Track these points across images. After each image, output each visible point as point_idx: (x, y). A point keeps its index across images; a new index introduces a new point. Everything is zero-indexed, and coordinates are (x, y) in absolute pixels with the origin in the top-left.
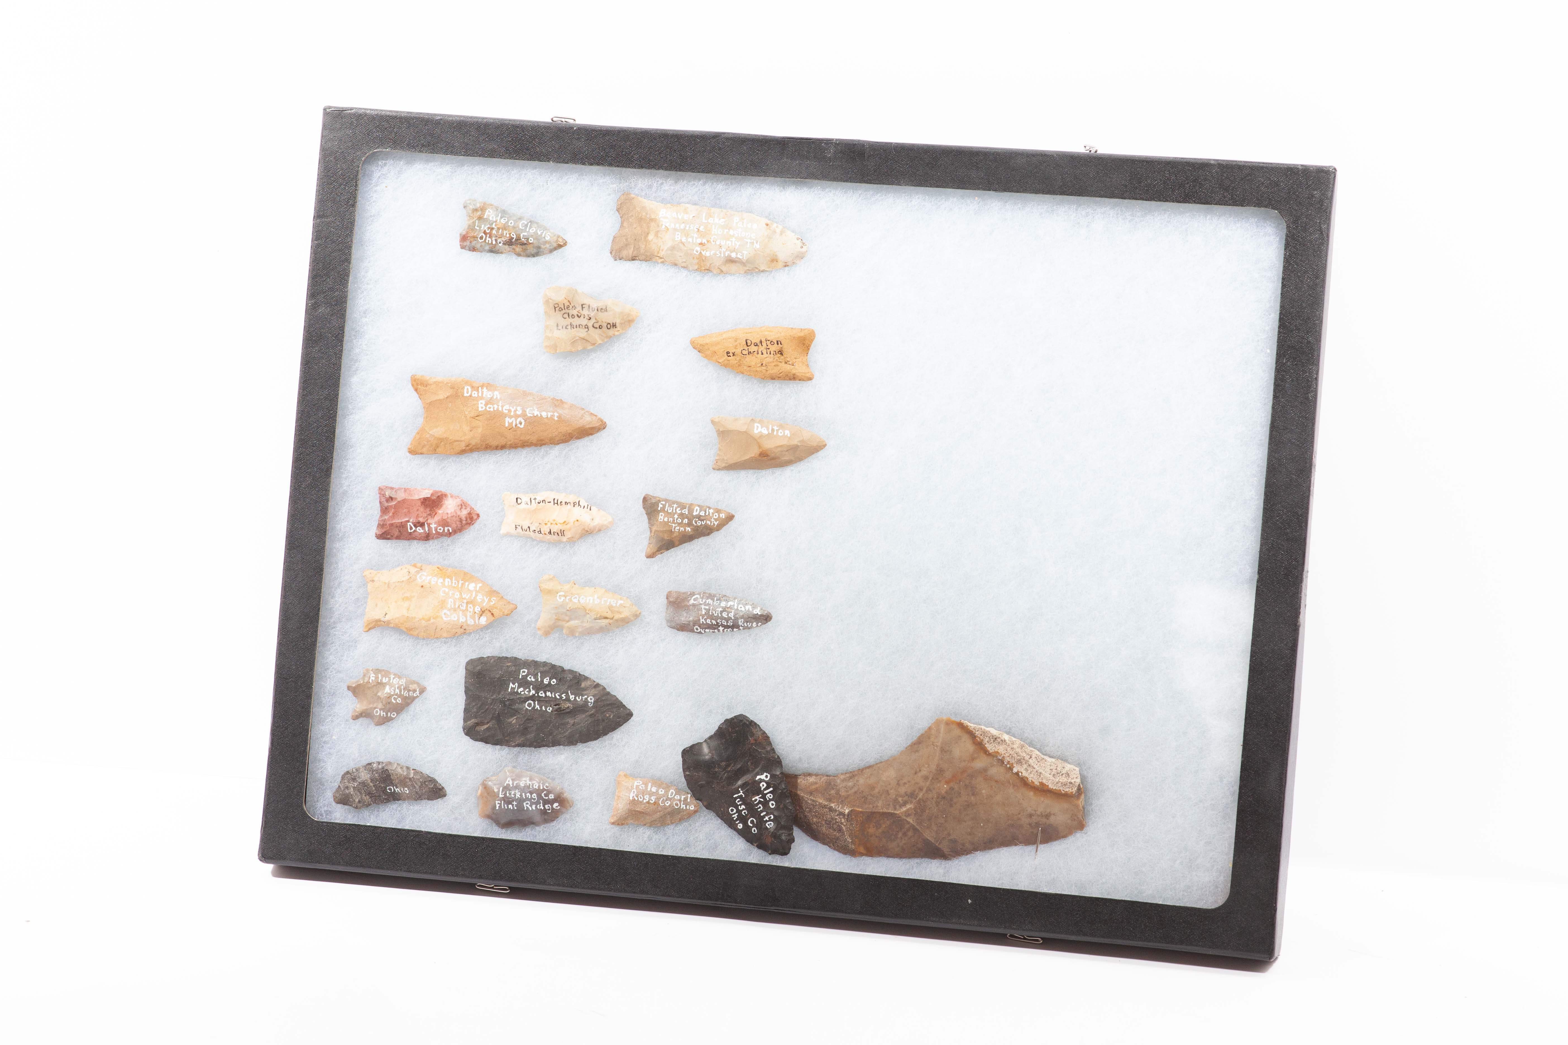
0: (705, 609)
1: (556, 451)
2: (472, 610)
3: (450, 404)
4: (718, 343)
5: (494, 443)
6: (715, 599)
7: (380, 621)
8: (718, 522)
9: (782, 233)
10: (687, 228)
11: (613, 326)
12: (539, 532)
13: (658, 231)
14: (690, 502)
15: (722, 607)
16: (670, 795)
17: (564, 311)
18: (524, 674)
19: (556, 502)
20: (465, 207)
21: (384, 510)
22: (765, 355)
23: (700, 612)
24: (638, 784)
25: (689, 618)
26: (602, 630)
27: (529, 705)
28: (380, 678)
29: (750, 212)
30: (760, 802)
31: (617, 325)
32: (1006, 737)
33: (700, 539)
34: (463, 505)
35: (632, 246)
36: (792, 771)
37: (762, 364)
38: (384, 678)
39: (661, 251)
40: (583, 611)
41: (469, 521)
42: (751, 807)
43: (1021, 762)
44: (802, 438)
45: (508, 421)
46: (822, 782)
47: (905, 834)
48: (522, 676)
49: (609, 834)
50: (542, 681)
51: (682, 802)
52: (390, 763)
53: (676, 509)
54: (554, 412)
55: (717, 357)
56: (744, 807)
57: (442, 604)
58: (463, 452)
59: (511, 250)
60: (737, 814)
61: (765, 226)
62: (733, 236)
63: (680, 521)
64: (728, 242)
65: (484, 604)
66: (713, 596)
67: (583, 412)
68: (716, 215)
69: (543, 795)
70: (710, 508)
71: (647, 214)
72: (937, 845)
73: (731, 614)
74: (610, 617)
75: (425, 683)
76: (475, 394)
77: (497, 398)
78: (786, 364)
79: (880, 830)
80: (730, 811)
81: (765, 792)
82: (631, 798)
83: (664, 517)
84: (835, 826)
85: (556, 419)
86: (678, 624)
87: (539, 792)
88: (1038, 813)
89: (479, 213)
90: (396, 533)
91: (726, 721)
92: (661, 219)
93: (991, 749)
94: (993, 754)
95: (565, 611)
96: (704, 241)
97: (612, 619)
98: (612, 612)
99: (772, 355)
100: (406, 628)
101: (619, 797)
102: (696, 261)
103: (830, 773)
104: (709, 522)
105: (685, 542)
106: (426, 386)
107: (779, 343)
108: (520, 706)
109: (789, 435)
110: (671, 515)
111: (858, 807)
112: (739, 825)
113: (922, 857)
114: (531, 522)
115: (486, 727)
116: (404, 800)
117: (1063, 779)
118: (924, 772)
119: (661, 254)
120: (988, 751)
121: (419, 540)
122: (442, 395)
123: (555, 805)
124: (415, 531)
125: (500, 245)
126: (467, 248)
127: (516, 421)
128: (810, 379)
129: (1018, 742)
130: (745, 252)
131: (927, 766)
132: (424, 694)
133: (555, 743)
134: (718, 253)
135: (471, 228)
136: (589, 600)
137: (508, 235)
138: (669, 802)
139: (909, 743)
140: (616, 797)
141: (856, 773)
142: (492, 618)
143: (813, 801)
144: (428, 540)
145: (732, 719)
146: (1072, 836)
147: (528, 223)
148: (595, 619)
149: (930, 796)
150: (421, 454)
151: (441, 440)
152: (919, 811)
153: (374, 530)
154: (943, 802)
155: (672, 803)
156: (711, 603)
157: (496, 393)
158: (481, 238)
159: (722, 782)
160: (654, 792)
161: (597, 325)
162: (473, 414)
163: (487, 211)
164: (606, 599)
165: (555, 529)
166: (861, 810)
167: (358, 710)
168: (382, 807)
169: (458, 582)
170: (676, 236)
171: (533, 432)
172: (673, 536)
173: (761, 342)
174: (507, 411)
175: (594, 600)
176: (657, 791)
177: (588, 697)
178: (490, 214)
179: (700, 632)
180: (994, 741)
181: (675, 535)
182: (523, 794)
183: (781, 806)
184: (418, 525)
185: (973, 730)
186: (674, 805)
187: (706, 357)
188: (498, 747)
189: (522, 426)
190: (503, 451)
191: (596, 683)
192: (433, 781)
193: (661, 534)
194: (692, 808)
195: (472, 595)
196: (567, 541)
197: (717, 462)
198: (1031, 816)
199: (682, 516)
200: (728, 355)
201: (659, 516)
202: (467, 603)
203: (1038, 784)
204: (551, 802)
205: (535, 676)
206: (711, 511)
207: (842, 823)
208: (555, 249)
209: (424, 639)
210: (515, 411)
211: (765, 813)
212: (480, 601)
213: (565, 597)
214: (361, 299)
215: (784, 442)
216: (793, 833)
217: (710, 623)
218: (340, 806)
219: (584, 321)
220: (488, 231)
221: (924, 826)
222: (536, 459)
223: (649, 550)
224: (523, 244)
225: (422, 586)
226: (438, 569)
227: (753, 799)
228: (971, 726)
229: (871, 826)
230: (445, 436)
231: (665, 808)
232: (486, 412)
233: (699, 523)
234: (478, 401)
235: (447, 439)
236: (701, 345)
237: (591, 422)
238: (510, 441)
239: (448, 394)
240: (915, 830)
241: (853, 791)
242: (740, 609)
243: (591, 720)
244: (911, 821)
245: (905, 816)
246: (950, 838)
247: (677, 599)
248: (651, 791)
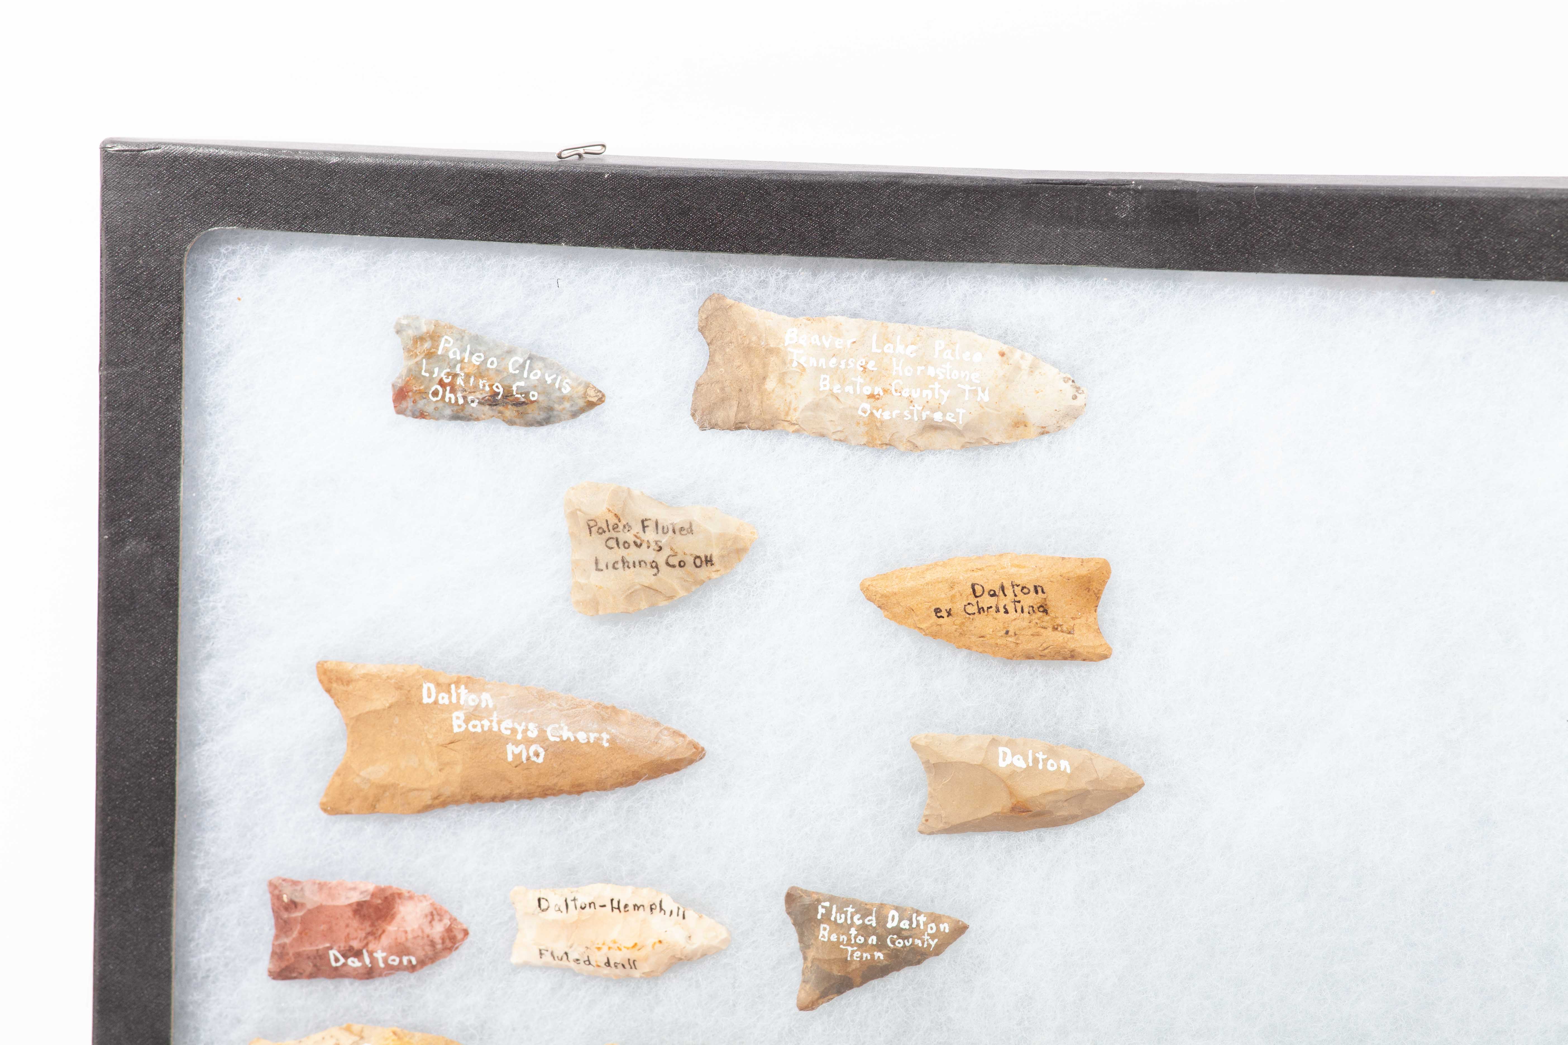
1: (609, 802)
3: (397, 719)
4: (916, 591)
5: (489, 792)
8: (936, 940)
9: (1032, 369)
10: (843, 366)
11: (707, 561)
12: (587, 963)
13: (784, 374)
14: (878, 901)
17: (607, 535)
19: (616, 906)
20: (398, 332)
21: (283, 926)
22: (1012, 614)
29: (966, 330)
31: (714, 559)
33: (903, 972)
34: (435, 912)
35: (735, 403)
37: (1007, 632)
39: (791, 411)
41: (448, 944)
44: (1095, 776)
45: (511, 749)
53: (852, 918)
54: (600, 732)
55: (916, 618)
58: (427, 808)
59: (496, 413)
61: (998, 357)
62: (936, 378)
63: (861, 940)
64: (925, 392)
67: (658, 729)
68: (899, 337)
70: (918, 913)
71: (759, 338)
76: (444, 699)
77: (487, 705)
78: (1056, 632)
83: (830, 933)
85: (606, 745)
89: (427, 345)
90: (309, 967)
92: (789, 349)
96: (878, 390)
99: (1026, 615)
102: (863, 429)
104: (918, 942)
105: (873, 978)
106: (349, 682)
107: (1039, 589)
109: (1068, 771)
110: (844, 927)
114: (569, 944)
119: (794, 416)
121: (354, 978)
122: (380, 701)
124: (344, 965)
125: (474, 405)
126: (408, 412)
127: (528, 751)
128: (1105, 657)
130: (961, 411)
134: (906, 413)
135: (414, 375)
137: (487, 389)
144: (372, 978)
147: (525, 362)
150: (347, 813)
151: (384, 788)
153: (265, 963)
157: (485, 696)
158: (435, 394)
161: (674, 561)
162: (442, 739)
163: (443, 340)
165: (617, 957)
170: (821, 383)
171: (563, 772)
172: (850, 970)
173: (1003, 588)
174: (508, 732)
178: (447, 346)
181: (853, 967)
184: (349, 954)
187: (894, 617)
189: (540, 760)
190: (507, 804)
193: (826, 966)
196: (641, 977)
197: (927, 820)
199: (865, 930)
200: (939, 615)
201: (819, 930)
206: (922, 919)
208: (582, 410)
210: (526, 731)
214: (206, 518)
215: (1061, 785)
219: (648, 555)
220: (447, 381)
222: (572, 818)
223: (802, 993)
224: (518, 404)
226: (394, 1037)
230: (390, 779)
232: (467, 735)
233: (900, 943)
234: (451, 712)
235: (394, 786)
236: (882, 596)
237: (675, 750)
238: (519, 788)
239: (392, 700)
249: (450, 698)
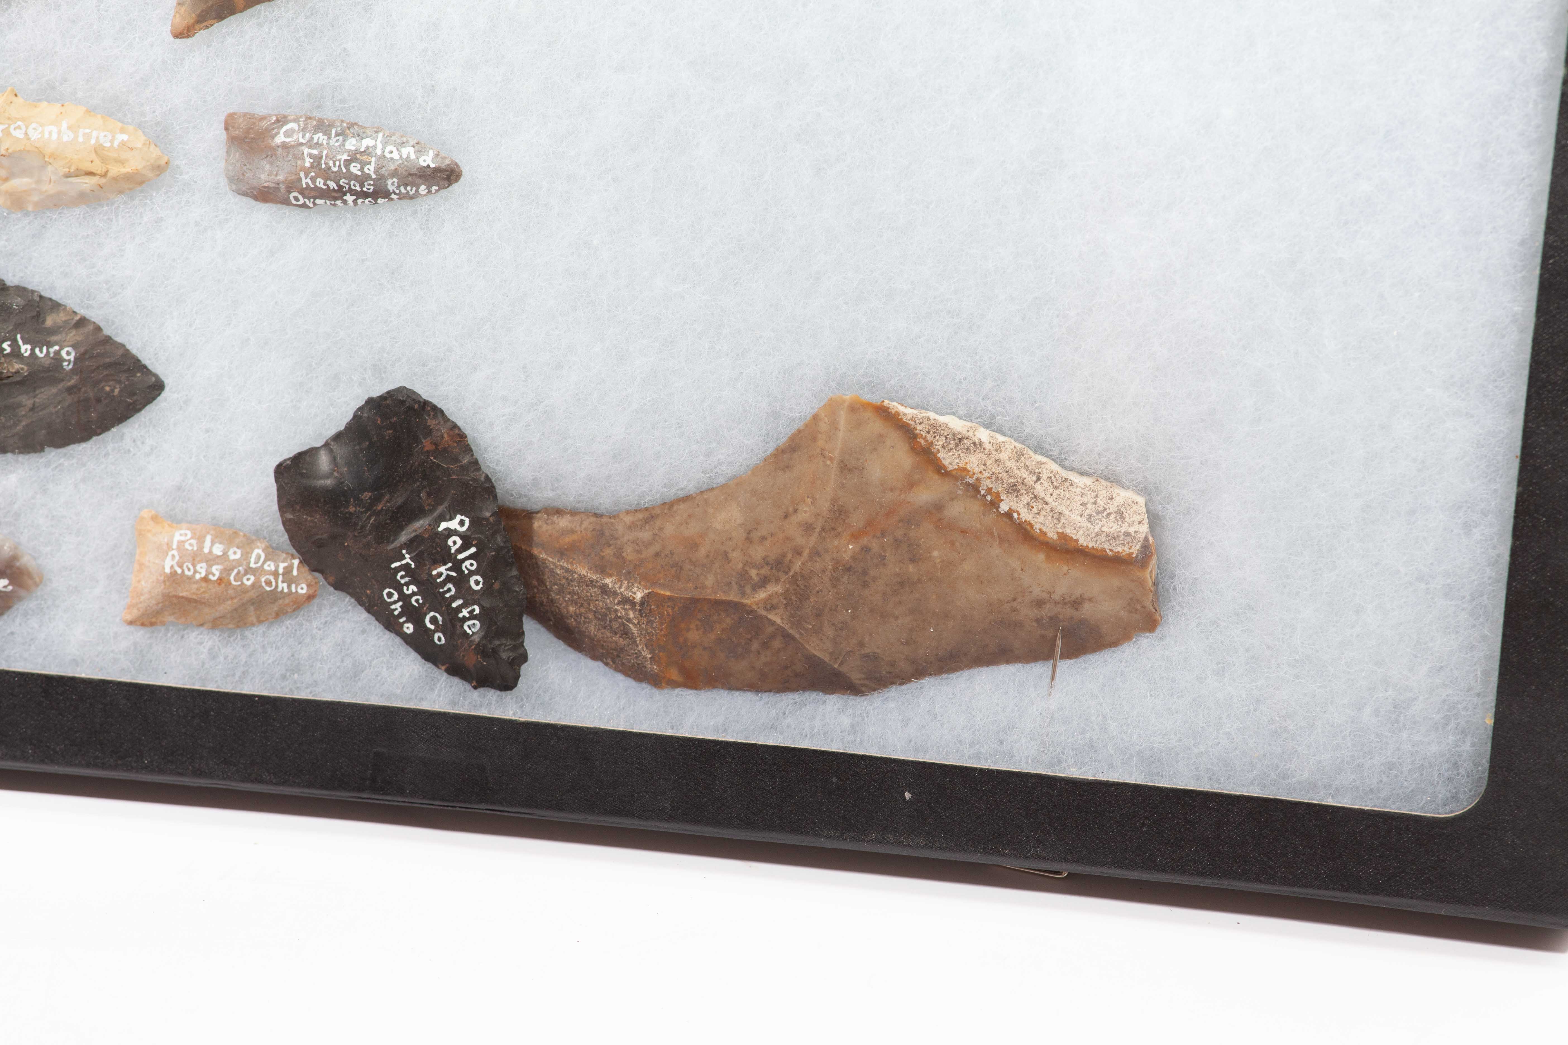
0: (311, 156)
6: (333, 131)
15: (349, 151)
16: (253, 560)
23: (299, 162)
24: (183, 538)
25: (276, 175)
26: (83, 198)
30: (449, 579)
32: (983, 435)
36: (520, 503)
42: (429, 587)
43: (1017, 491)
46: (586, 529)
47: (765, 645)
49: (122, 647)
51: (281, 578)
56: (415, 590)
60: (400, 603)
66: (329, 125)
72: (836, 666)
73: (368, 166)
74: (99, 172)
79: (712, 636)
80: (385, 596)
81: (460, 557)
82: (168, 570)
84: (615, 625)
86: (253, 188)
88: (1056, 597)
91: (369, 400)
93: (951, 464)
94: (954, 473)
97: (105, 175)
98: (104, 160)
101: (141, 565)
103: (602, 509)
105: (258, 3)
111: (663, 586)
112: (406, 625)
113: (804, 689)
117: (1111, 526)
118: (805, 514)
120: (944, 467)
123: (3, 583)
129: (1010, 445)
131: (809, 501)
136: (50, 133)
138: (252, 578)
139: (771, 448)
140: (136, 567)
141: (658, 511)
143: (567, 570)
145: (382, 398)
146: (1131, 643)
148: (68, 176)
149: (818, 566)
152: (794, 598)
154: (846, 577)
155: (257, 580)
156: (325, 142)
159: (365, 537)
160: (218, 557)
164: (87, 131)
166: (668, 593)
175: (59, 132)
176: (225, 554)
177: (61, 349)
179: (304, 206)
180: (957, 445)
183: (497, 586)
185: (910, 422)
186: (263, 584)
191: (77, 318)
194: (303, 590)
198: (1039, 603)
203: (1055, 537)
207: (629, 620)
211: (460, 602)
216: (523, 642)
217: (325, 187)
221: (806, 629)
223: (178, 20)
227: (434, 573)
228: (907, 412)
229: (693, 626)
231: (244, 590)
240: (787, 636)
241: (652, 550)
242: (388, 156)
243: (69, 400)
244: (778, 620)
245: (765, 608)
246: (863, 652)
247: (247, 131)
248: (210, 552)
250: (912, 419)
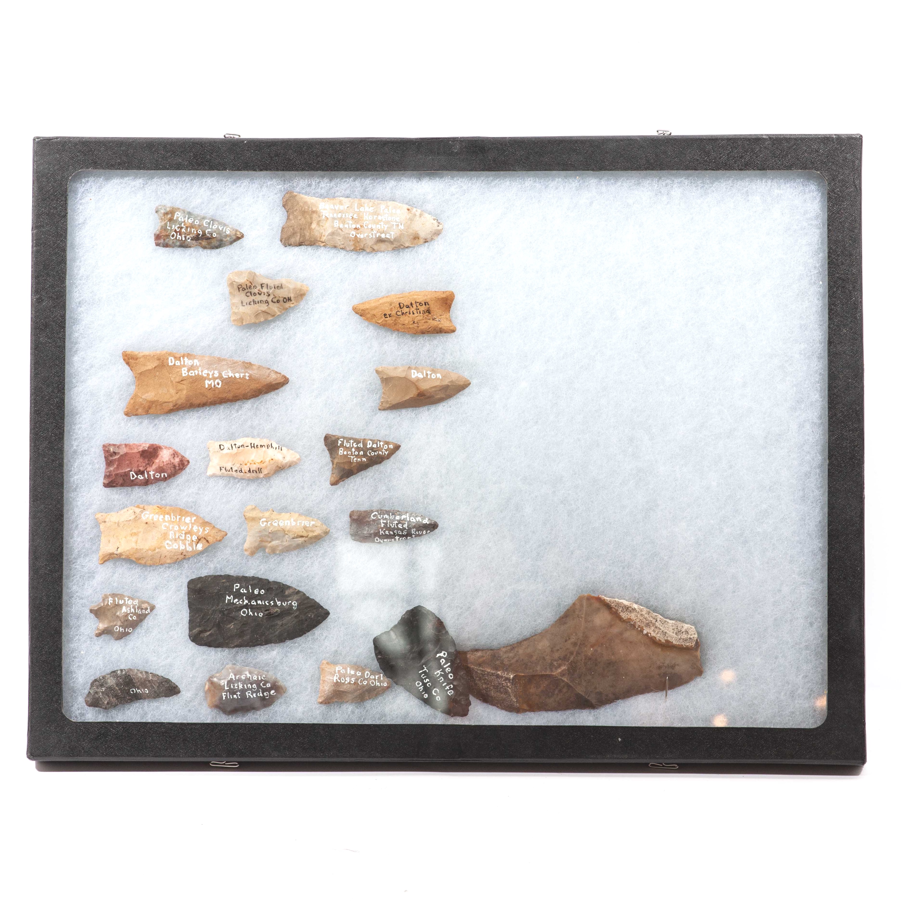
0: (383, 523)
1: (248, 405)
2: (190, 539)
3: (158, 372)
4: (376, 308)
5: (198, 402)
6: (391, 514)
7: (113, 554)
8: (387, 452)
9: (421, 215)
10: (344, 216)
11: (289, 300)
12: (241, 471)
13: (320, 221)
14: (363, 438)
15: (397, 520)
16: (366, 675)
17: (247, 291)
18: (237, 588)
19: (253, 446)
20: (156, 212)
21: (109, 463)
22: (416, 315)
23: (379, 526)
24: (339, 669)
25: (370, 531)
26: (298, 547)
27: (244, 612)
28: (117, 601)
29: (393, 201)
30: (441, 675)
31: (292, 299)
32: (635, 606)
33: (374, 467)
34: (175, 454)
35: (299, 234)
36: (463, 648)
37: (414, 322)
38: (120, 601)
39: (322, 237)
40: (284, 532)
41: (181, 467)
42: (434, 679)
43: (649, 626)
44: (451, 380)
45: (207, 382)
46: (488, 655)
47: (560, 691)
48: (236, 589)
49: (318, 712)
50: (253, 592)
51: (377, 680)
52: (130, 670)
53: (353, 444)
54: (245, 373)
55: (376, 319)
56: (428, 680)
57: (165, 536)
58: (171, 411)
59: (198, 244)
60: (423, 687)
61: (407, 211)
62: (381, 220)
63: (357, 453)
64: (378, 226)
65: (200, 534)
66: (388, 512)
67: (269, 371)
68: (366, 204)
69: (261, 685)
70: (380, 441)
71: (309, 207)
72: (587, 697)
73: (404, 525)
74: (305, 535)
75: (154, 602)
76: (178, 363)
77: (196, 365)
78: (433, 321)
79: (540, 690)
80: (416, 684)
81: (445, 667)
82: (335, 681)
83: (343, 451)
84: (502, 690)
85: (247, 378)
86: (360, 536)
87: (258, 682)
88: (665, 665)
89: (169, 216)
90: (121, 481)
91: (408, 612)
92: (321, 211)
93: (625, 617)
94: (626, 620)
95: (267, 533)
96: (358, 226)
97: (307, 537)
98: (307, 531)
99: (421, 314)
100: (136, 558)
101: (324, 681)
102: (352, 243)
103: (493, 648)
104: (380, 453)
105: (361, 470)
106: (136, 359)
107: (427, 303)
108: (237, 614)
109: (441, 378)
110: (350, 449)
111: (521, 672)
112: (424, 695)
113: (574, 709)
114: (233, 463)
115: (208, 633)
116: (145, 699)
117: (684, 636)
118: (573, 639)
119: (323, 239)
120: (623, 618)
121: (140, 485)
122: (150, 366)
123: (272, 692)
124: (136, 478)
125: (189, 240)
126: (161, 245)
127: (214, 382)
128: (453, 331)
129: (645, 610)
130: (392, 233)
131: (574, 634)
132: (155, 611)
133: (267, 642)
134: (370, 235)
135: (164, 228)
136: (287, 523)
137: (195, 232)
138: (366, 682)
139: (557, 617)
140: (321, 682)
141: (515, 645)
142: (207, 544)
143: (482, 671)
144: (147, 485)
145: (412, 610)
146: (693, 681)
147: (210, 222)
148: (293, 538)
149: (579, 658)
150: (136, 415)
151: (152, 402)
152: (571, 671)
153: (101, 480)
154: (589, 662)
155: (368, 682)
156: (388, 518)
157: (196, 361)
158: (173, 236)
159: (409, 662)
160: (353, 675)
161: (275, 300)
162: (177, 380)
163: (176, 214)
164: (300, 521)
165: (254, 467)
166: (523, 674)
167: (100, 628)
168: (127, 706)
169: (176, 517)
170: (335, 224)
171: (229, 391)
173: (411, 304)
174: (206, 375)
175: (290, 523)
176: (355, 673)
177: (292, 602)
178: (179, 216)
179: (380, 542)
180: (626, 610)
181: (353, 465)
182: (245, 685)
183: (458, 677)
184: (138, 473)
185: (609, 603)
186: (371, 684)
187: (367, 319)
188: (219, 649)
189: (220, 386)
190: (204, 408)
191: (297, 590)
192: (168, 681)
193: (342, 465)
194: (385, 685)
195: (188, 526)
196: (263, 477)
197: (382, 404)
198: (659, 668)
199: (358, 449)
200: (386, 316)
201: (339, 451)
202: (186, 534)
203: (664, 642)
204: (269, 690)
205: (247, 589)
206: (382, 443)
207: (508, 687)
208: (235, 241)
209: (150, 566)
210: (213, 374)
211: (445, 684)
212: (195, 531)
213: (267, 522)
214: (76, 292)
215: (438, 383)
216: (469, 698)
217: (388, 534)
218: (91, 708)
219: (264, 298)
220: (178, 230)
221: (576, 683)
222: (232, 412)
223: (332, 479)
224: (208, 238)
225: (147, 523)
226: (158, 508)
227: (436, 673)
228: (608, 599)
229: (532, 687)
230: (156, 399)
231: (363, 686)
232: (189, 377)
233: (373, 454)
234: (181, 368)
235: (157, 401)
236: (362, 310)
237: (276, 379)
238: (210, 399)
239: (155, 365)
240: (569, 686)
241: (515, 659)
242: (412, 521)
243: (296, 620)
244: (565, 680)
245: (561, 676)
246: (596, 691)
247: (359, 516)
248: (350, 673)
249: (180, 363)
250: (610, 601)
